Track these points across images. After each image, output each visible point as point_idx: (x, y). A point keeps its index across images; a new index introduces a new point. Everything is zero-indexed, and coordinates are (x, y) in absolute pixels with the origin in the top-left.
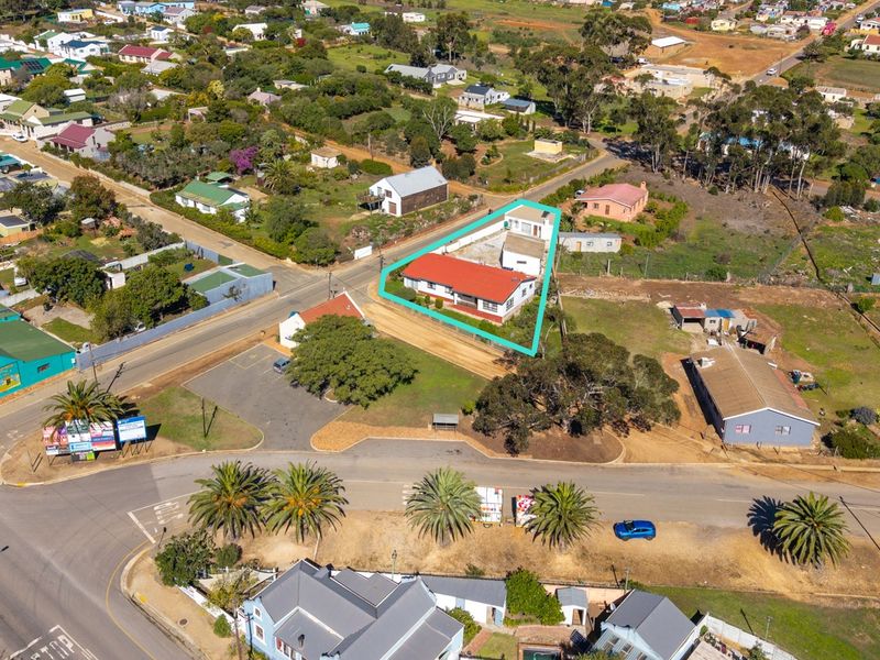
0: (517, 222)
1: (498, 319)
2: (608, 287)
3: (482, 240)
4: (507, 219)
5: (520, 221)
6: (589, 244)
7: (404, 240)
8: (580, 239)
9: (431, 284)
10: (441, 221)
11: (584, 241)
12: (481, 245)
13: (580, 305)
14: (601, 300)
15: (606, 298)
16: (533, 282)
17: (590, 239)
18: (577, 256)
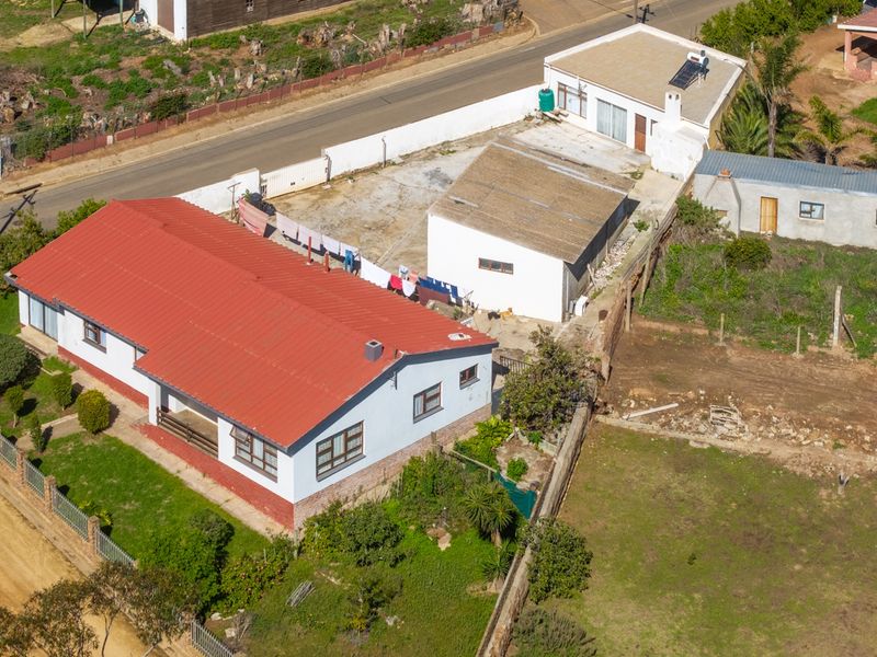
0: (581, 96)
1: (282, 510)
2: (806, 404)
3: (430, 154)
4: (552, 79)
5: (593, 92)
6: (807, 211)
7: (142, 132)
8: (772, 190)
9: (95, 333)
10: (317, 69)
11: (790, 197)
12: (414, 177)
13: (662, 476)
14: (762, 463)
15: (782, 452)
16: (484, 363)
17: (812, 193)
18: (750, 252)
